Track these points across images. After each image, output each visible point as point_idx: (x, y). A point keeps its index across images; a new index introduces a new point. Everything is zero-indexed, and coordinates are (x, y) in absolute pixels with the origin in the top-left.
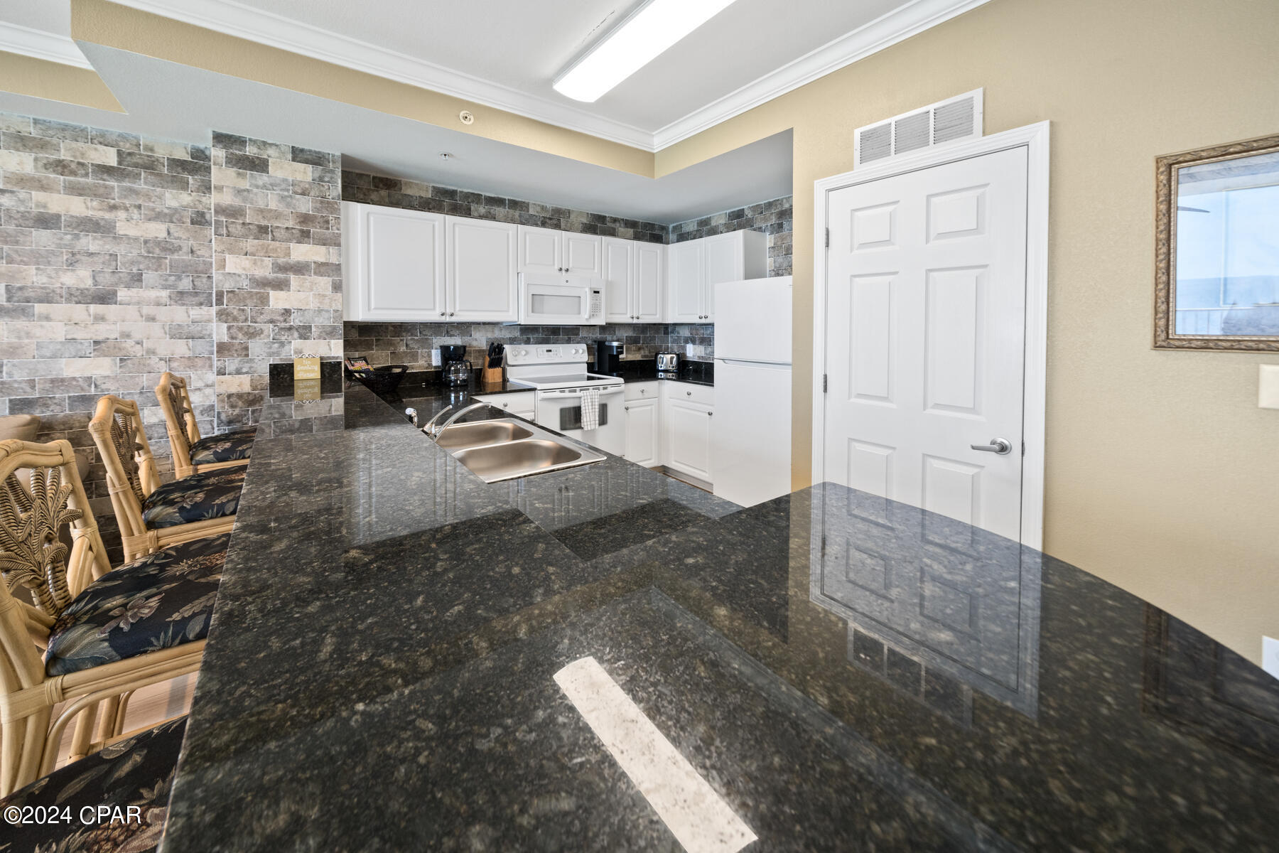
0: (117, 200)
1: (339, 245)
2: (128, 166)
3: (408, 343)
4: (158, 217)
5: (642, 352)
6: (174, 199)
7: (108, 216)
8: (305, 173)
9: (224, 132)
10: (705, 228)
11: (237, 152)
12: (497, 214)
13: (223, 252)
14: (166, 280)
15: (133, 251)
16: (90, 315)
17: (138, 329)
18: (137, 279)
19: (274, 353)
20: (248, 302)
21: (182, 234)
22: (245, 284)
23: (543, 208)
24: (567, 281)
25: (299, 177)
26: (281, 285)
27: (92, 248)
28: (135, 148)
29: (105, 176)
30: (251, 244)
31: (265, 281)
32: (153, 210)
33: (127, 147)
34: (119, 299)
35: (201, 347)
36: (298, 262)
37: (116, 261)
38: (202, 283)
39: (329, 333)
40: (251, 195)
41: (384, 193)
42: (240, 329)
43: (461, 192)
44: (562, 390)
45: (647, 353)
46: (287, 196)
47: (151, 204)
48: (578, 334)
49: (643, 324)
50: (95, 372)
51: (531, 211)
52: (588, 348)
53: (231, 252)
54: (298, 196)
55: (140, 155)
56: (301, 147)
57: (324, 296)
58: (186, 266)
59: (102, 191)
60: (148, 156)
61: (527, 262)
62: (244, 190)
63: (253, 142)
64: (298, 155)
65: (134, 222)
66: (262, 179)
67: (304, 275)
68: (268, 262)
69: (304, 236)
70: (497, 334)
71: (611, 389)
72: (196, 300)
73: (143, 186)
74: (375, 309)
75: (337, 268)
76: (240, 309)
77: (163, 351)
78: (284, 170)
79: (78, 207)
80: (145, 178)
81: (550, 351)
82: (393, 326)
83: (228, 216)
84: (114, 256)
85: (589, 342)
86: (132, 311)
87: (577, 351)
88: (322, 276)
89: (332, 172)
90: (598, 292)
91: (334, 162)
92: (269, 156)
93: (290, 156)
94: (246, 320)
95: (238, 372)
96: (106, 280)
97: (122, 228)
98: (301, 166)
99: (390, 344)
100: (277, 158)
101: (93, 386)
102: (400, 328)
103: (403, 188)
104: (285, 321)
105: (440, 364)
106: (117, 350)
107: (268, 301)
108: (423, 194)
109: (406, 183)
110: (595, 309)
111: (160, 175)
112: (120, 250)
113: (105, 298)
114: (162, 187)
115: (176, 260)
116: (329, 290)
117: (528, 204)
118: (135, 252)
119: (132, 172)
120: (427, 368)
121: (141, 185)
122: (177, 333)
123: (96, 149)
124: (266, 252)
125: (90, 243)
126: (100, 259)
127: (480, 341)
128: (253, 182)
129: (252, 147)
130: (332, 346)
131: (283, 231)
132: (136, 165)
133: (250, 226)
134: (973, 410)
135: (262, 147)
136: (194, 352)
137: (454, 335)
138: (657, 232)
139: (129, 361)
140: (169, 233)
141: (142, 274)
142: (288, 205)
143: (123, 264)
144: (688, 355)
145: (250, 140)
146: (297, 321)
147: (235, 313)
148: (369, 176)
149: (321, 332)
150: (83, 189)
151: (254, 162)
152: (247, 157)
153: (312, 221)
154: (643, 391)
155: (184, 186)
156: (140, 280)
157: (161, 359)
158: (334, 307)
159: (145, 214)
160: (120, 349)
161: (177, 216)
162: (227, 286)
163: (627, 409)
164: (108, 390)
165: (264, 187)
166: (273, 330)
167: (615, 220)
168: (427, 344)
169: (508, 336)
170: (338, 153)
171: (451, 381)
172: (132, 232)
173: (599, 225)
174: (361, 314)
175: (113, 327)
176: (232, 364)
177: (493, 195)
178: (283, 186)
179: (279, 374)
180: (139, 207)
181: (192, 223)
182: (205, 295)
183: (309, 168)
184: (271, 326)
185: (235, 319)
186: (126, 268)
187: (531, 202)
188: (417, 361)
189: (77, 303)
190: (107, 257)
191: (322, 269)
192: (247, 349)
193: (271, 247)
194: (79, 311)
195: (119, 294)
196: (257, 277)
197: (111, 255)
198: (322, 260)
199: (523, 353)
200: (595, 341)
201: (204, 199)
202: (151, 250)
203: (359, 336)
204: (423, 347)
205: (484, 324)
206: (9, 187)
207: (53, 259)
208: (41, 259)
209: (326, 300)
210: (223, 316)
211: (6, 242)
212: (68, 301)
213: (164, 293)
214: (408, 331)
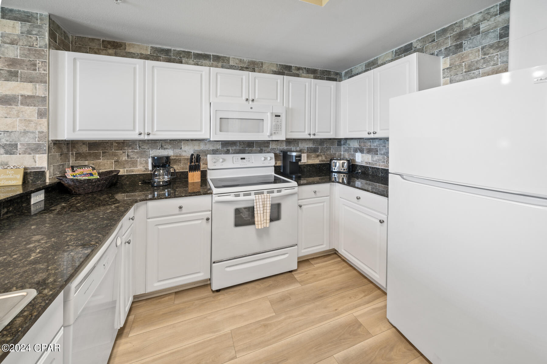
3: (129, 154)
5: (320, 158)
24: (251, 108)
39: (35, 149)
41: (111, 51)
43: (174, 51)
45: (324, 158)
48: (268, 147)
49: (321, 139)
51: (231, 62)
52: (275, 156)
56: (10, 8)
57: (30, 121)
61: (218, 94)
69: (13, 75)
71: (284, 192)
74: (80, 130)
81: (244, 158)
82: (117, 143)
85: (278, 152)
87: (266, 159)
88: (28, 106)
90: (279, 116)
99: (115, 155)
102: (123, 144)
103: (127, 48)
108: (141, 51)
109: (129, 45)
110: (276, 128)
116: (35, 116)
117: (229, 58)
120: (144, 172)
127: (188, 151)
130: (37, 159)
144: (357, 161)
149: (26, 149)
153: (20, 64)
158: (40, 130)
167: (299, 68)
169: (211, 148)
170: (46, 13)
174: (65, 135)
187: (231, 56)
188: (136, 166)
191: (29, 101)
198: (29, 93)
199: (221, 160)
200: (281, 151)
203: (89, 150)
204: (141, 157)
205: (192, 140)
209: (32, 124)
214: (129, 146)
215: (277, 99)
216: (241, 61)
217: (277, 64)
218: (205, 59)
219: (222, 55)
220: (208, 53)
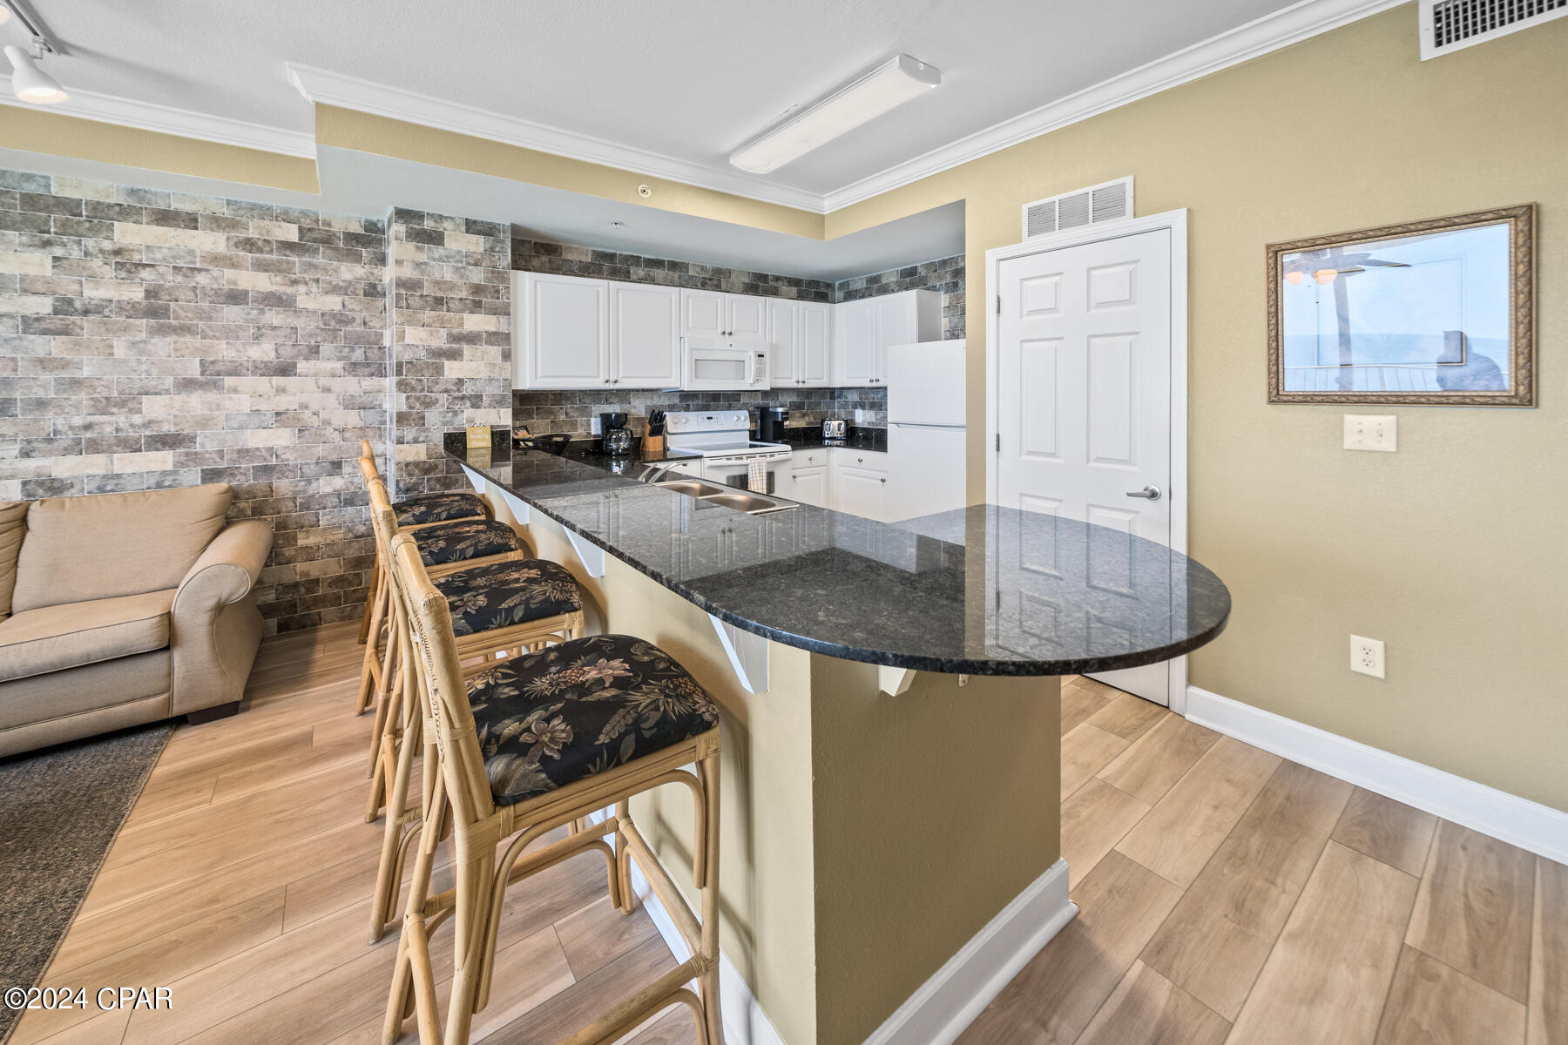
0: (298, 275)
1: (509, 314)
2: (308, 241)
3: (568, 411)
4: (334, 289)
5: (807, 418)
6: (350, 272)
7: (290, 290)
8: (477, 244)
9: (405, 207)
10: (875, 286)
11: (416, 226)
12: (656, 276)
13: (403, 324)
14: (341, 352)
15: (311, 323)
16: (272, 388)
17: (316, 400)
18: (314, 351)
19: (448, 422)
20: (425, 372)
21: (355, 306)
22: (422, 354)
23: (703, 268)
24: (731, 345)
25: (472, 249)
26: (454, 355)
27: (276, 323)
28: (314, 224)
29: (288, 252)
30: (428, 315)
31: (441, 352)
32: (330, 283)
33: (307, 223)
34: (298, 371)
35: (372, 417)
36: (471, 332)
37: (296, 334)
38: (374, 354)
39: (499, 402)
40: (429, 268)
41: (544, 259)
42: (418, 399)
43: (620, 255)
44: (729, 457)
45: (812, 419)
46: (461, 268)
47: (328, 278)
48: (740, 400)
49: (807, 389)
50: (275, 443)
51: (691, 273)
52: (750, 415)
53: (410, 324)
54: (471, 267)
55: (319, 230)
56: (474, 219)
57: (495, 365)
58: (359, 337)
59: (284, 266)
60: (326, 231)
61: (690, 326)
62: (421, 264)
63: (431, 216)
64: (472, 226)
65: (312, 295)
66: (439, 251)
67: (476, 344)
68: (443, 332)
69: (476, 306)
70: (657, 402)
71: (777, 457)
72: (367, 371)
73: (321, 260)
74: (541, 377)
75: (507, 336)
76: (417, 380)
77: (337, 422)
78: (460, 242)
79: (262, 282)
80: (323, 253)
81: (711, 418)
82: (554, 395)
83: (408, 288)
84: (294, 329)
85: (751, 409)
86: (310, 383)
87: (739, 418)
88: (492, 345)
89: (503, 242)
90: (762, 356)
91: (504, 233)
92: (444, 229)
93: (464, 228)
94: (423, 390)
95: (416, 441)
96: (287, 352)
97: (303, 302)
98: (473, 237)
99: (551, 412)
100: (452, 230)
101: (274, 456)
102: (561, 396)
103: (563, 253)
104: (458, 390)
105: (600, 432)
106: (296, 421)
107: (443, 371)
108: (583, 259)
109: (566, 248)
110: (760, 374)
111: (336, 249)
112: (300, 323)
113: (286, 370)
114: (338, 261)
115: (351, 332)
116: (499, 361)
117: (688, 265)
118: (313, 325)
119: (311, 247)
120: (586, 437)
121: (319, 260)
122: (350, 404)
123: (280, 226)
124: (442, 323)
125: (273, 317)
126: (281, 333)
127: (639, 408)
128: (430, 254)
129: (429, 222)
130: (501, 415)
131: (457, 302)
132: (315, 240)
133: (428, 298)
134: (1129, 462)
135: (439, 221)
136: (365, 422)
137: (613, 403)
138: (822, 290)
139: (306, 432)
140: (344, 306)
141: (318, 347)
142: (462, 276)
143: (302, 337)
144: (857, 421)
145: (428, 214)
146: (469, 390)
147: (413, 382)
148: (530, 242)
149: (491, 401)
150: (268, 265)
151: (431, 236)
152: (425, 231)
153: (484, 292)
154: (810, 459)
155: (357, 258)
156: (317, 352)
157: (335, 430)
158: (504, 377)
159: (322, 288)
160: (298, 420)
161: (352, 289)
162: (406, 357)
163: (794, 477)
164: (287, 460)
165: (440, 259)
166: (448, 400)
167: (778, 279)
168: (585, 412)
169: (667, 403)
170: (508, 223)
171: (612, 450)
172: (311, 306)
173: (761, 284)
174: (526, 383)
175: (293, 398)
176: (410, 433)
177: (651, 257)
178: (457, 258)
179: (452, 443)
180: (317, 281)
181: (365, 295)
182: (376, 366)
183: (481, 239)
184: (446, 395)
185: (413, 389)
186: (305, 341)
187: (691, 262)
188: (576, 429)
189: (261, 375)
190: (289, 331)
191: (493, 339)
192: (423, 418)
193: (446, 318)
194: (263, 384)
195: (298, 366)
196: (433, 347)
197: (292, 328)
198: (492, 329)
199: (684, 420)
200: (757, 408)
201: (376, 271)
202: (328, 323)
204: (582, 415)
206: (205, 266)
207: (241, 334)
208: (230, 333)
209: (497, 370)
210: (402, 386)
211: (201, 319)
212: (254, 374)
213: (340, 365)
214: (568, 399)
215: (758, 331)
217: (749, 273)
218: (658, 267)
219: (679, 261)
220: (661, 258)
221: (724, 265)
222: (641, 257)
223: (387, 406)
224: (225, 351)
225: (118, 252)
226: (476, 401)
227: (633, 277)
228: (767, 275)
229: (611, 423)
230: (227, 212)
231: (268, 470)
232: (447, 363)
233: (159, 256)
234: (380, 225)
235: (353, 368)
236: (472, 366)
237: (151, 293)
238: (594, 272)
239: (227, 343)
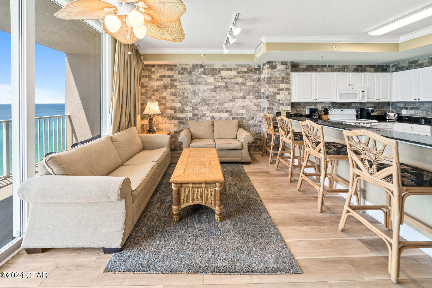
0: (247, 78)
1: (290, 83)
3: (300, 108)
4: (252, 80)
5: (378, 112)
6: (255, 76)
7: (245, 81)
9: (269, 61)
10: (415, 64)
11: (271, 65)
12: (324, 70)
13: (268, 87)
14: (254, 94)
15: (249, 88)
16: (243, 101)
17: (250, 104)
18: (249, 94)
19: (277, 109)
20: (273, 98)
21: (256, 84)
22: (272, 94)
24: (352, 89)
25: (282, 68)
26: (279, 94)
27: (243, 88)
28: (249, 67)
29: (245, 74)
30: (273, 85)
31: (276, 93)
34: (246, 98)
36: (282, 88)
38: (259, 94)
39: (287, 105)
41: (295, 68)
42: (271, 104)
43: (314, 65)
45: (380, 112)
46: (280, 73)
47: (252, 78)
50: (243, 113)
51: (335, 67)
52: (356, 110)
53: (270, 87)
54: (282, 73)
56: (283, 61)
57: (287, 96)
58: (257, 90)
59: (244, 76)
60: (251, 68)
61: (338, 83)
62: (272, 73)
64: (282, 63)
65: (249, 82)
66: (275, 70)
67: (283, 91)
68: (276, 89)
69: (283, 82)
70: (324, 105)
71: (373, 124)
72: (258, 98)
73: (251, 75)
74: (296, 99)
75: (290, 89)
77: (253, 108)
78: (280, 67)
80: (251, 73)
81: (342, 111)
83: (270, 79)
84: (246, 89)
85: (356, 108)
86: (248, 100)
87: (352, 111)
88: (287, 91)
89: (289, 66)
90: (364, 91)
91: (289, 63)
93: (280, 64)
94: (272, 102)
95: (271, 113)
96: (245, 94)
97: (247, 84)
98: (282, 66)
100: (278, 65)
101: (243, 115)
102: (298, 104)
103: (299, 67)
104: (279, 102)
107: (276, 98)
108: (304, 67)
109: (300, 65)
110: (363, 97)
111: (253, 72)
112: (247, 88)
113: (244, 98)
114: (253, 74)
115: (255, 89)
116: (288, 95)
117: (334, 65)
119: (249, 72)
120: (305, 115)
122: (255, 105)
123: (244, 68)
124: (276, 86)
125: (243, 87)
126: (244, 90)
129: (274, 63)
130: (288, 108)
131: (279, 81)
133: (273, 81)
136: (258, 109)
137: (312, 106)
139: (248, 110)
140: (254, 84)
141: (250, 93)
142: (280, 75)
144: (403, 114)
146: (281, 102)
147: (270, 100)
150: (242, 76)
152: (273, 66)
153: (285, 78)
154: (386, 126)
155: (256, 73)
156: (250, 94)
157: (253, 110)
158: (289, 99)
159: (250, 80)
160: (247, 108)
161: (255, 80)
162: (269, 94)
164: (245, 116)
165: (276, 72)
167: (366, 66)
169: (327, 106)
170: (290, 61)
172: (249, 84)
174: (294, 100)
175: (246, 103)
176: (270, 111)
177: (323, 64)
178: (279, 71)
179: (278, 114)
181: (258, 81)
183: (284, 66)
184: (277, 103)
185: (270, 102)
186: (248, 92)
188: (302, 112)
189: (241, 99)
192: (272, 108)
194: (241, 100)
196: (274, 92)
198: (286, 87)
201: (260, 76)
202: (251, 88)
204: (304, 109)
205: (320, 102)
206: (233, 78)
207: (238, 91)
208: (236, 91)
209: (287, 97)
210: (268, 101)
211: (232, 88)
212: (240, 98)
213: (253, 96)
214: (300, 104)
215: (361, 84)
216: (339, 66)
217: (355, 65)
218: (325, 67)
219: (332, 64)
220: (326, 64)
221: (346, 64)
222: (320, 65)
223: (262, 105)
224: (236, 94)
225: (221, 77)
226: (283, 104)
227: (318, 71)
228: (362, 65)
229: (312, 111)
230: (236, 67)
231: (242, 118)
232: (277, 96)
233: (227, 77)
234: (260, 66)
235: (256, 97)
236: (282, 96)
237: (226, 84)
238: (307, 71)
239: (236, 93)
